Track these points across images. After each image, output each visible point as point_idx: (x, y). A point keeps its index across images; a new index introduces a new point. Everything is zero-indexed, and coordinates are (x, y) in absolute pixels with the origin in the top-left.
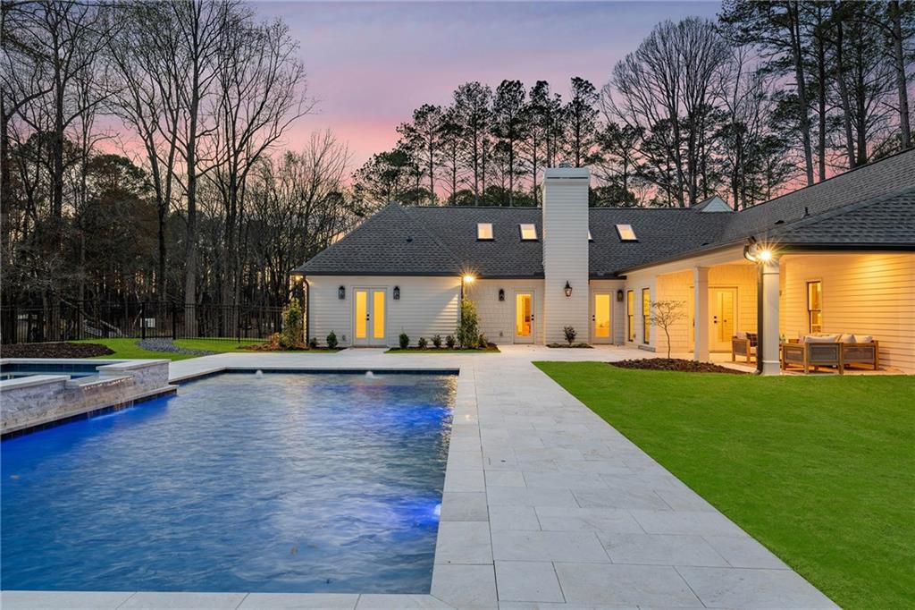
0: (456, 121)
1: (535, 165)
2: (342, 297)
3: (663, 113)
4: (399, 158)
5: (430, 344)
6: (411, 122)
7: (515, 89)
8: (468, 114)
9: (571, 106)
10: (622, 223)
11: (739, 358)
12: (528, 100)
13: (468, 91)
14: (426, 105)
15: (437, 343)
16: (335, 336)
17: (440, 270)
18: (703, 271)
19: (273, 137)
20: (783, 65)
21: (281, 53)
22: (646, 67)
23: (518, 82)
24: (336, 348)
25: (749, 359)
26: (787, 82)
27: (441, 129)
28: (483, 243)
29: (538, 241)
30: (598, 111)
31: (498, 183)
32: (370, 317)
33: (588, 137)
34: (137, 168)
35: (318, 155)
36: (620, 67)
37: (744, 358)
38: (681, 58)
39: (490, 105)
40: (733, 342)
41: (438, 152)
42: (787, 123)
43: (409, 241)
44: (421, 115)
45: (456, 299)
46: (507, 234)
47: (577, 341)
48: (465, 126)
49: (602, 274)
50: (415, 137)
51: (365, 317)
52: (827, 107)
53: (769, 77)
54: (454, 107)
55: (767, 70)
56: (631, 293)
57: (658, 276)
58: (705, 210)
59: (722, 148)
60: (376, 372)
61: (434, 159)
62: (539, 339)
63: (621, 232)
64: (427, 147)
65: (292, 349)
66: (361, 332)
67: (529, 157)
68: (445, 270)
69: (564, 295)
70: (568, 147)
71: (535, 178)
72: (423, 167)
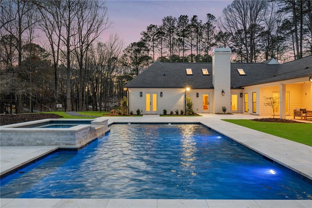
0: (163, 30)
1: (192, 47)
2: (141, 96)
3: (240, 27)
4: (141, 44)
5: (175, 113)
6: (146, 31)
7: (185, 18)
8: (167, 28)
9: (205, 25)
10: (239, 68)
11: (296, 118)
12: (190, 23)
13: (168, 19)
14: (152, 25)
15: (177, 113)
16: (139, 110)
17: (178, 86)
18: (284, 86)
19: (96, 36)
20: (287, 9)
21: (99, 5)
22: (234, 10)
23: (186, 16)
24: (140, 115)
25: (302, 118)
26: (289, 16)
27: (157, 34)
28: (189, 76)
29: (210, 75)
30: (215, 27)
31: (177, 54)
32: (151, 103)
33: (212, 36)
34: (42, 48)
35: (112, 44)
36: (225, 10)
37: (300, 118)
38: (248, 6)
39: (176, 25)
40: (294, 112)
41: (156, 42)
42: (285, 31)
43: (164, 75)
44: (150, 28)
45: (183, 96)
46: (197, 73)
47: (227, 112)
48: (166, 32)
49: (235, 87)
50: (147, 37)
51: (149, 103)
52: (303, 25)
53: (283, 13)
54: (162, 25)
55: (281, 11)
56: (245, 94)
57: (260, 88)
58: (269, 63)
59: (261, 40)
60: (172, 123)
61: (154, 45)
62: (211, 111)
63: (240, 72)
64: (151, 40)
65: (124, 115)
66: (148, 109)
67: (189, 44)
68: (180, 86)
69: (222, 95)
70: (204, 40)
71: (192, 52)
72: (150, 48)
